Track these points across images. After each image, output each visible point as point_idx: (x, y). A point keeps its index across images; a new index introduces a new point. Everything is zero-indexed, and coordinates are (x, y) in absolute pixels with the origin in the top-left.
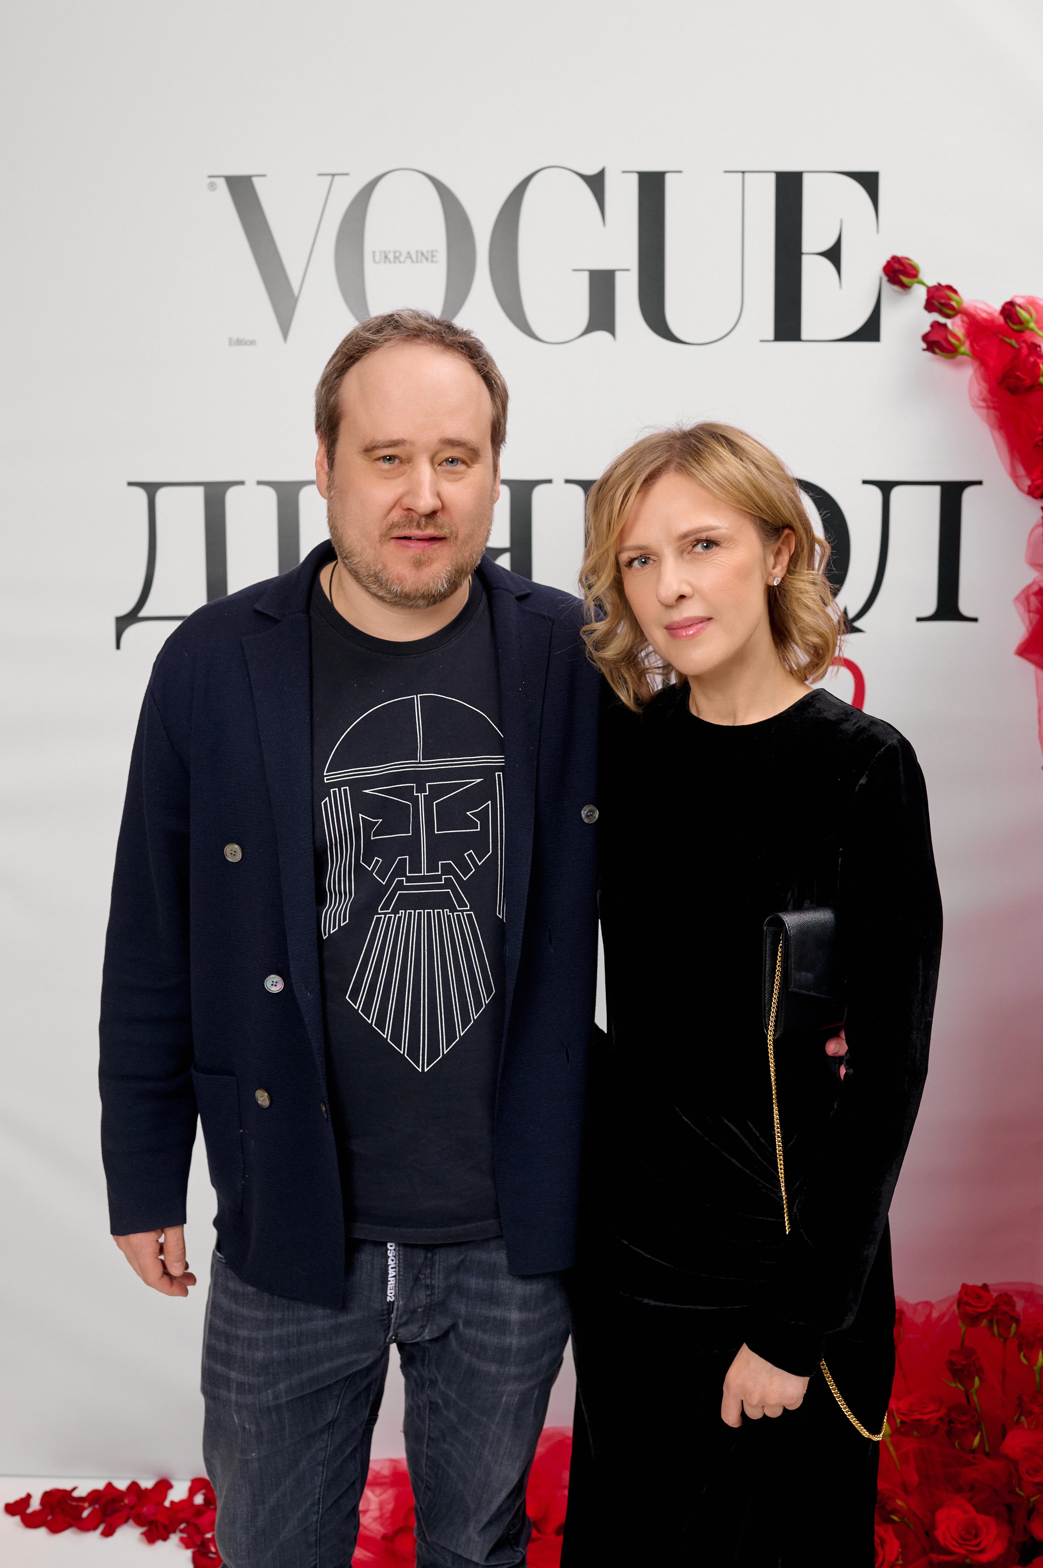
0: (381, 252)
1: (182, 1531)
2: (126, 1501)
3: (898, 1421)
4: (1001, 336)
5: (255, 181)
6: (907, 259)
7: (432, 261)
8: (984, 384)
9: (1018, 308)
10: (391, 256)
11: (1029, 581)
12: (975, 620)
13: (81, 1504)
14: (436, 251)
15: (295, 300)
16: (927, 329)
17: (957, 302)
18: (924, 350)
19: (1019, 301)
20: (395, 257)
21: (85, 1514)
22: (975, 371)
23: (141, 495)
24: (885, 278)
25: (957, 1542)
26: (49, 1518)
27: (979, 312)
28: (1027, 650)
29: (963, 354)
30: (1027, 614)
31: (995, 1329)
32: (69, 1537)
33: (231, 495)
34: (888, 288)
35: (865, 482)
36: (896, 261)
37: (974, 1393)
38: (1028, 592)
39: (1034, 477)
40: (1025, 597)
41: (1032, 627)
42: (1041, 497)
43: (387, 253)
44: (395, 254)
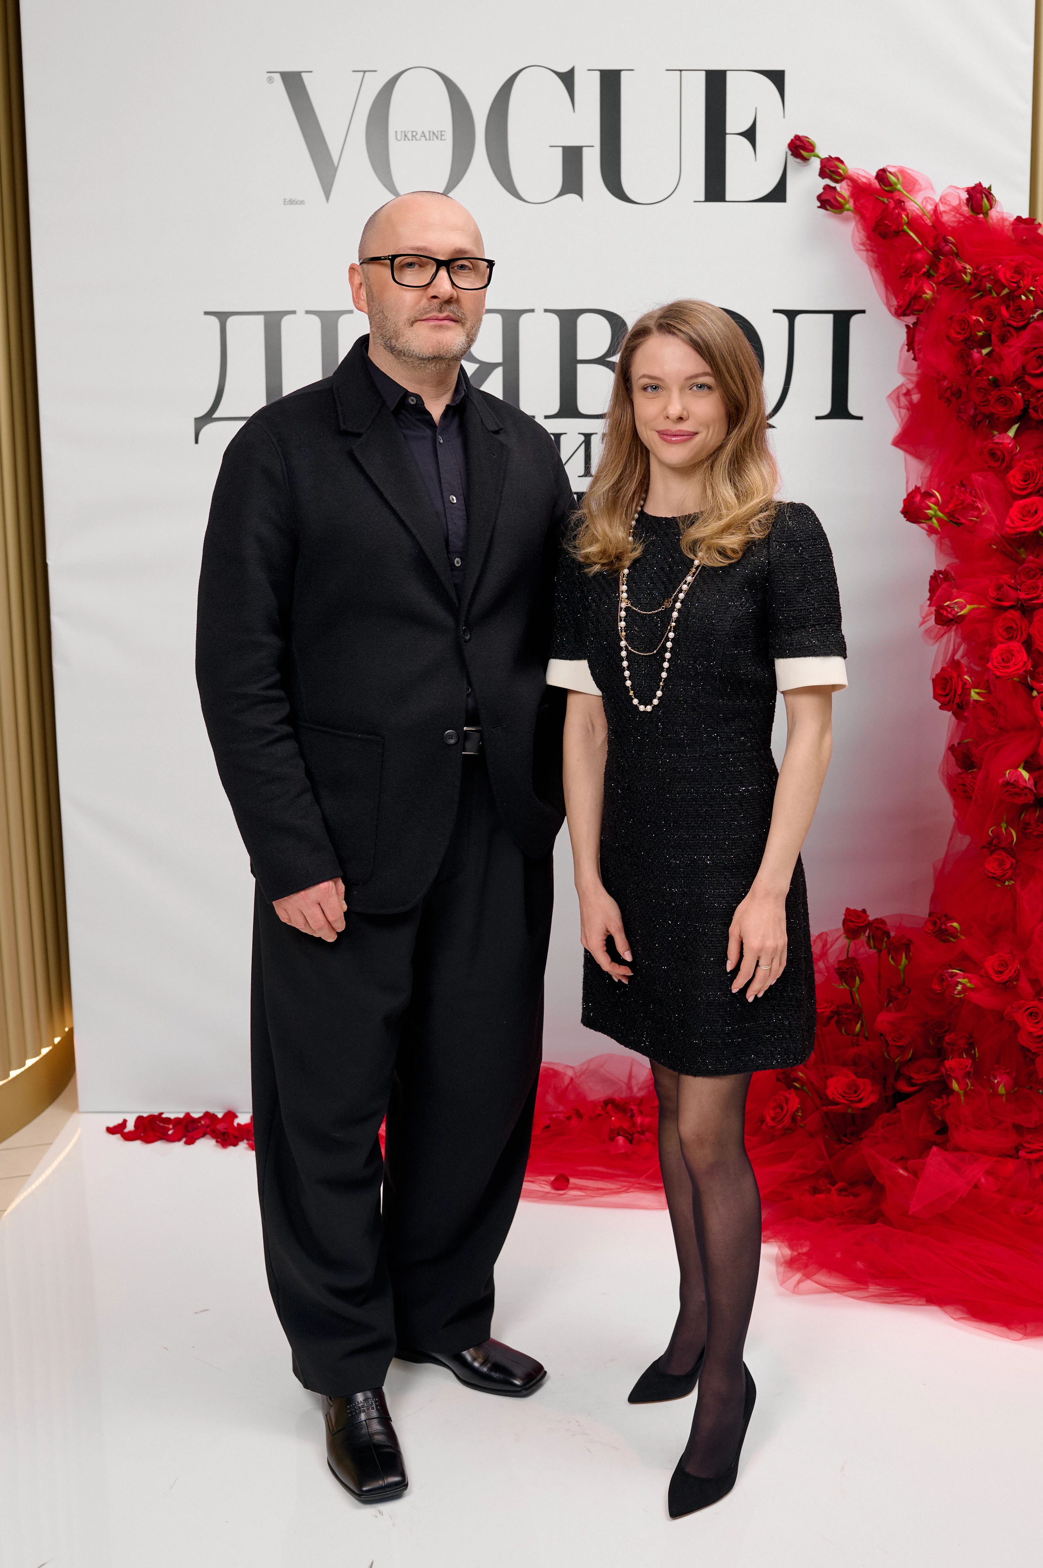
1: (246, 1140)
2: (203, 1122)
4: (876, 196)
5: (303, 74)
6: (806, 137)
7: (441, 140)
8: (863, 232)
9: (888, 174)
10: (409, 135)
11: (899, 384)
12: (861, 418)
13: (168, 1124)
14: (444, 131)
15: (336, 169)
16: (820, 190)
17: (843, 170)
18: (819, 207)
19: (890, 169)
20: (413, 136)
21: (171, 1130)
22: (857, 223)
23: (215, 322)
24: (789, 153)
25: (843, 1096)
26: (142, 1133)
27: (860, 177)
28: (901, 441)
29: (848, 210)
30: (898, 409)
31: (872, 941)
32: (159, 1147)
33: (286, 323)
34: (792, 161)
35: (775, 311)
36: (797, 140)
37: (855, 989)
38: (899, 393)
39: (898, 301)
40: (896, 396)
41: (904, 423)
42: (904, 314)
43: (406, 133)
44: (412, 134)
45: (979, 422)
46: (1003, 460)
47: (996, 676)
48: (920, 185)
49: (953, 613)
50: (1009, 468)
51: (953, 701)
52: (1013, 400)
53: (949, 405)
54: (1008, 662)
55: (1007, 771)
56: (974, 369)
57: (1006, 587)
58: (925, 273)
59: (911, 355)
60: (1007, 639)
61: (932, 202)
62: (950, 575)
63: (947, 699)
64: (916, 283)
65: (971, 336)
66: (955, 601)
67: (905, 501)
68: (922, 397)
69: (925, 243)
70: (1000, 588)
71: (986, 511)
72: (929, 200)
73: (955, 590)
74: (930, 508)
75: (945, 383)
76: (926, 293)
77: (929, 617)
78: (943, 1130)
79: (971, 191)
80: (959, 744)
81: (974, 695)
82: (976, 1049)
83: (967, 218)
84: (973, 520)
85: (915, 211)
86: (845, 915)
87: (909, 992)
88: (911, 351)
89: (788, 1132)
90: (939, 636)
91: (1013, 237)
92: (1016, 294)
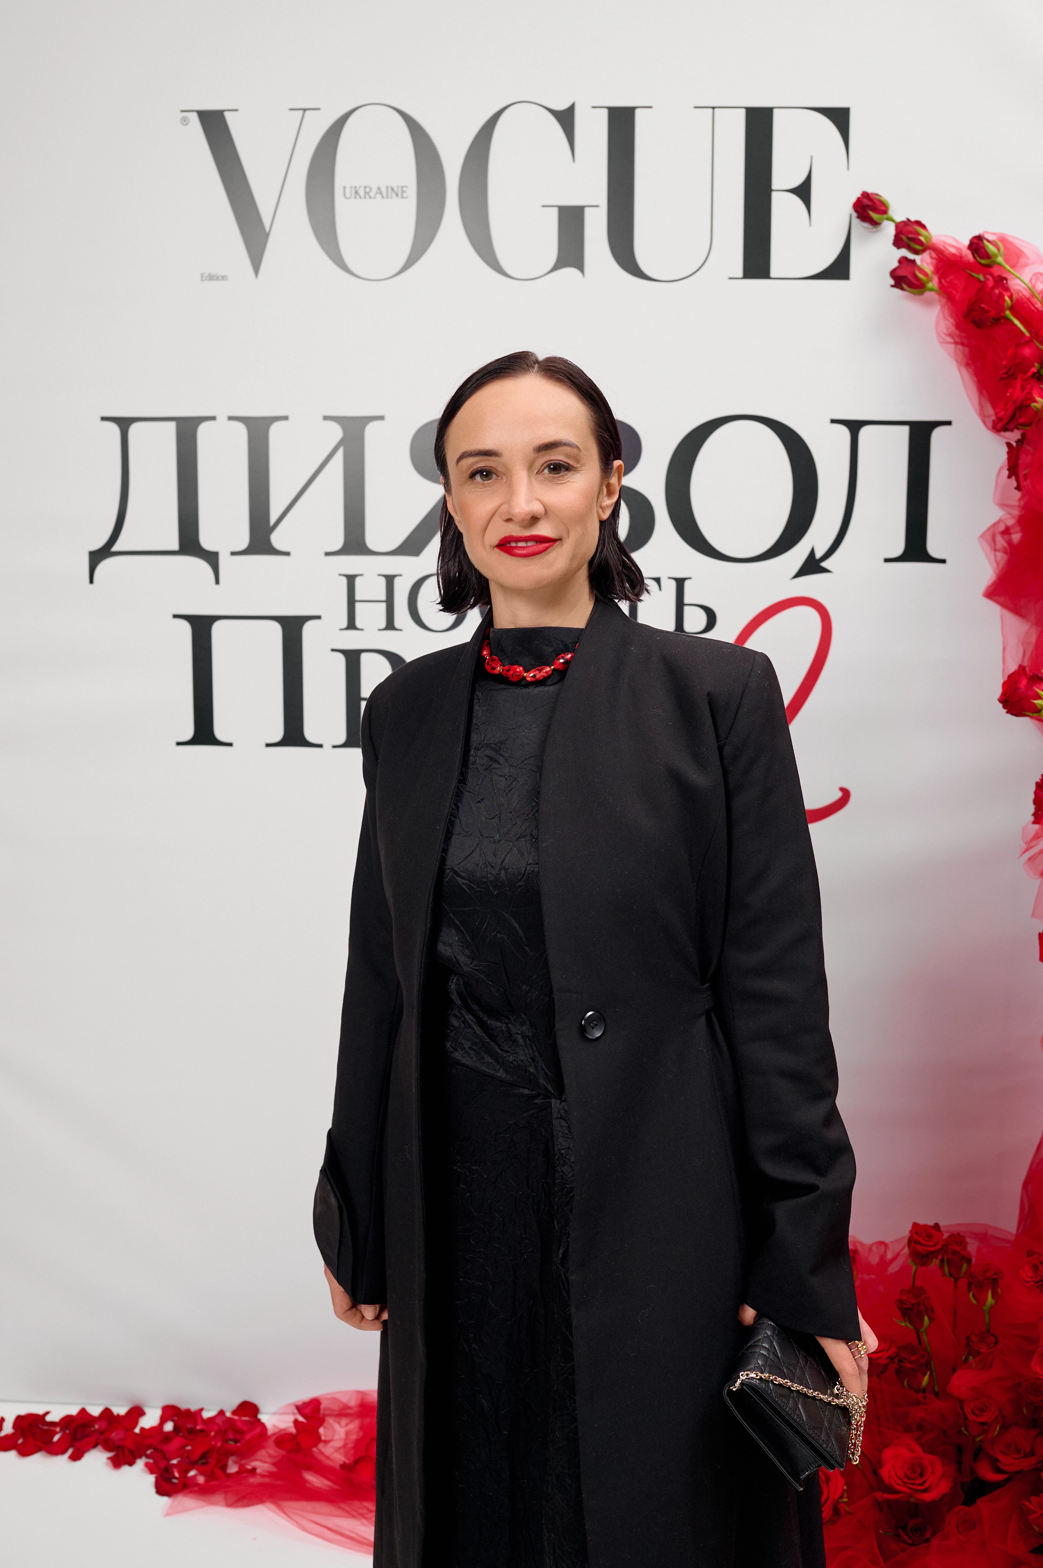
0: (351, 187)
1: (148, 1457)
2: (97, 1427)
4: (968, 271)
5: (226, 114)
6: (877, 195)
7: (402, 197)
8: (951, 320)
9: (985, 242)
10: (361, 192)
11: (995, 519)
12: (943, 561)
13: (52, 1428)
14: (406, 187)
15: (267, 236)
16: (896, 264)
17: (926, 238)
18: (892, 286)
19: (987, 236)
20: (365, 193)
21: (56, 1438)
22: (943, 308)
23: (114, 430)
24: (855, 215)
25: (902, 1480)
26: (20, 1441)
27: (947, 247)
28: (994, 593)
29: (931, 290)
30: (993, 553)
31: (946, 1269)
32: (39, 1461)
33: (204, 431)
34: (857, 223)
35: (833, 421)
36: (865, 198)
37: (923, 1331)
38: (994, 532)
39: (997, 411)
40: (991, 536)
41: (1002, 568)
42: (1005, 429)
43: (357, 189)
44: (365, 190)
48: (1027, 258)
58: (1034, 374)
59: (1013, 482)
64: (1023, 388)
67: (1005, 685)
68: (1024, 536)
69: (1034, 335)
72: (1039, 275)
74: (1039, 697)
76: (1035, 401)
77: (1036, 843)
85: (1021, 291)
86: (911, 1232)
87: (996, 1343)
88: (1014, 478)
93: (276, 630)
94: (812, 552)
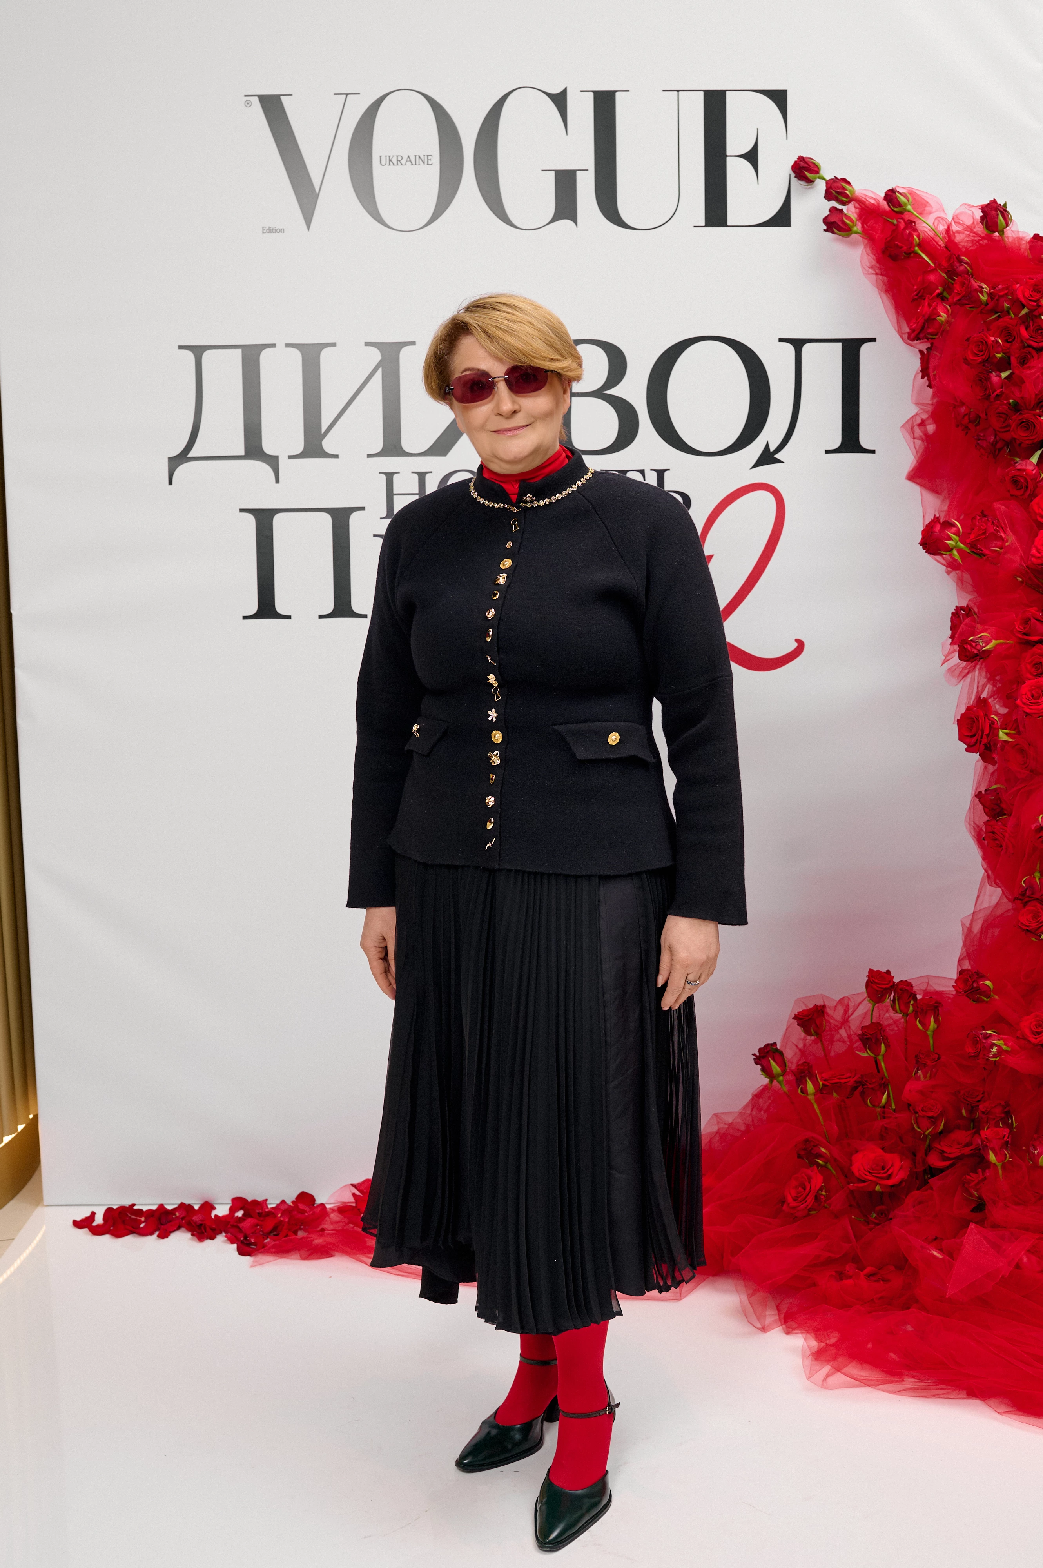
1: (226, 1233)
2: (177, 1214)
3: (821, 1083)
4: (885, 217)
5: (282, 98)
6: (810, 158)
7: (428, 164)
8: (872, 256)
9: (897, 194)
10: (394, 160)
11: (913, 414)
12: (873, 452)
13: (140, 1216)
14: (431, 156)
15: (316, 197)
16: (827, 213)
17: (850, 191)
18: (825, 230)
19: (898, 190)
20: (398, 161)
21: (142, 1225)
22: (865, 246)
23: (190, 356)
24: (793, 175)
25: (869, 1172)
26: (112, 1227)
27: (868, 199)
28: (915, 476)
29: (856, 233)
30: (912, 440)
31: (898, 1004)
32: (130, 1241)
33: (265, 355)
34: (796, 183)
35: (781, 340)
36: (801, 161)
37: (880, 1057)
38: (913, 423)
39: (911, 326)
40: (910, 427)
41: (919, 455)
42: (917, 338)
43: (391, 158)
44: (397, 158)
45: (1000, 450)
46: (1027, 487)
47: (1027, 713)
48: (931, 206)
49: (978, 647)
50: (1033, 495)
51: (980, 742)
52: (1036, 425)
53: (967, 433)
54: (1039, 698)
55: (1040, 816)
56: (993, 393)
57: (1033, 620)
58: (938, 294)
59: (925, 382)
60: (1036, 675)
61: (944, 222)
62: (972, 610)
63: (973, 740)
64: (930, 305)
65: (989, 357)
66: (980, 635)
67: (924, 532)
68: (937, 427)
69: (938, 265)
70: (1026, 621)
71: (1010, 541)
72: (940, 219)
73: (979, 626)
74: (950, 539)
75: (963, 410)
76: (940, 316)
77: (953, 655)
78: (979, 1207)
79: (986, 209)
80: (986, 791)
81: (1003, 735)
82: (1014, 1118)
83: (983, 238)
84: (997, 551)
85: (926, 232)
86: (868, 976)
87: (939, 1058)
88: (926, 378)
89: (812, 1212)
90: (963, 675)
91: (1030, 256)
92: (1036, 313)
93: (327, 519)
94: (767, 446)
